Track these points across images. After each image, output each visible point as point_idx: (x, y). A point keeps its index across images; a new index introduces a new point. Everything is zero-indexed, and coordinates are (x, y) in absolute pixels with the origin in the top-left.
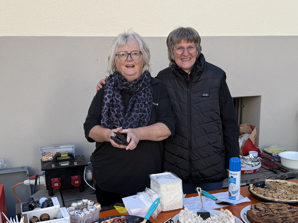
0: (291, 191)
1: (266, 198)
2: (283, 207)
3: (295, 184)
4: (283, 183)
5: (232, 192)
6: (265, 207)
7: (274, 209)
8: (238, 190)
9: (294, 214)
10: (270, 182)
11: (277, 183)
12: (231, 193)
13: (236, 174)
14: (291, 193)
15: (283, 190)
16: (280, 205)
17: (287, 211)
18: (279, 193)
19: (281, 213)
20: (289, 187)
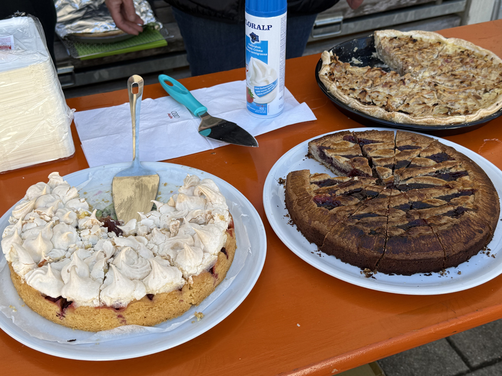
0: (452, 78)
1: (367, 109)
2: (418, 152)
3: (467, 48)
4: (431, 45)
5: (255, 90)
6: (354, 154)
7: (384, 164)
8: (274, 83)
9: (451, 188)
10: (392, 39)
11: (411, 45)
12: (253, 91)
13: (266, 27)
14: (449, 84)
15: (427, 74)
16: (409, 143)
17: (430, 171)
18: (412, 85)
19: (407, 183)
20: (448, 58)
